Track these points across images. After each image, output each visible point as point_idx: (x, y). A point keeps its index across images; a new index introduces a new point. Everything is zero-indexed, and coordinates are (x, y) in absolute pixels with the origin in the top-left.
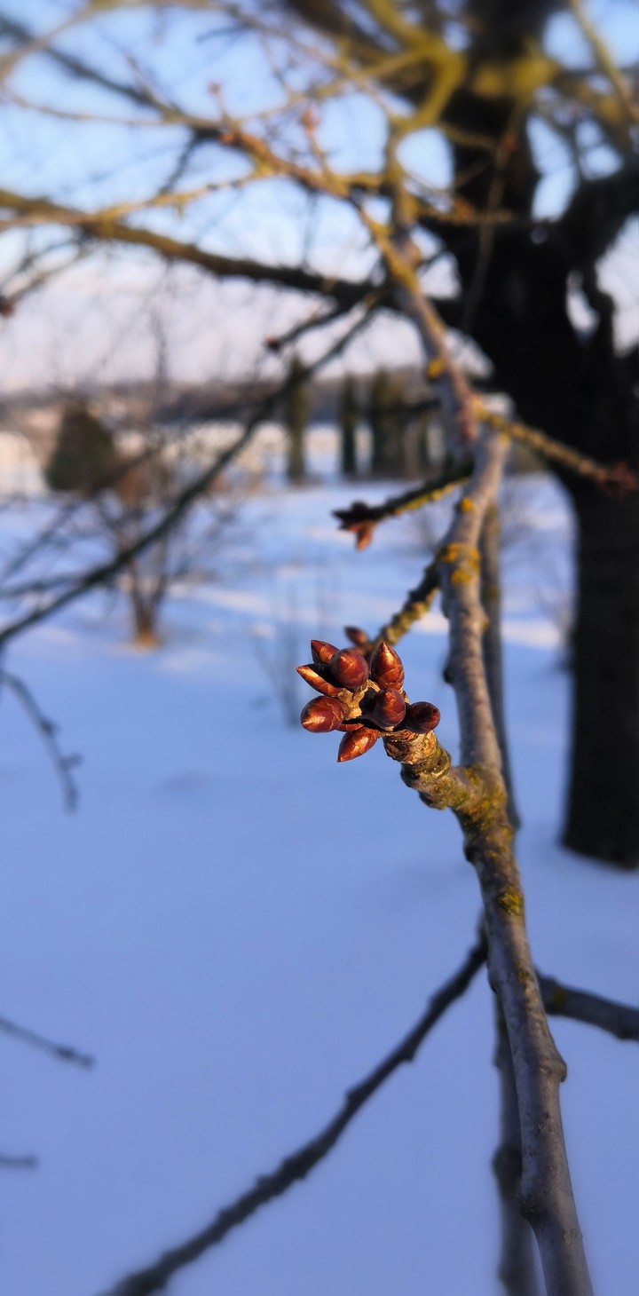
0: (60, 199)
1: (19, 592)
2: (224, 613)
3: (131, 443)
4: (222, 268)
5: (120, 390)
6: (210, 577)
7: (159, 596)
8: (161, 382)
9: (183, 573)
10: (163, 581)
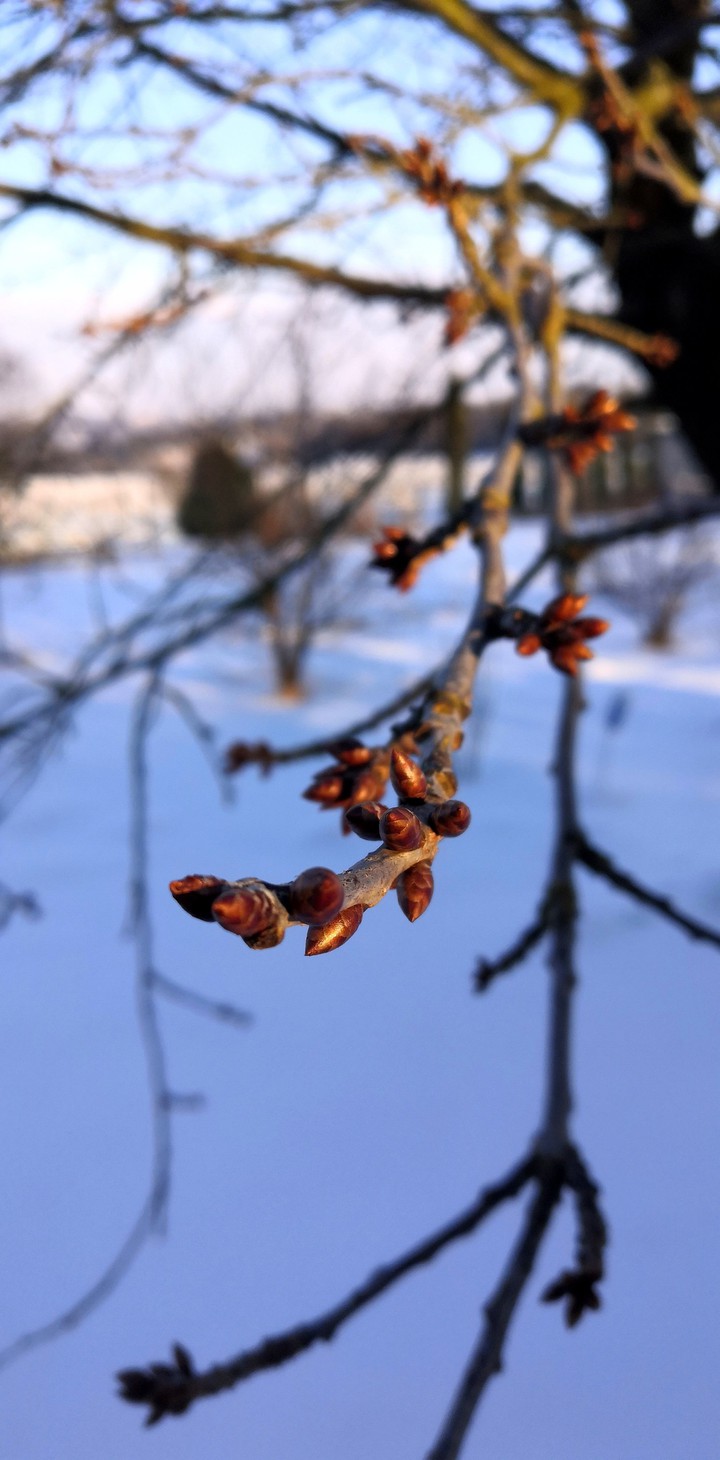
0: (198, 227)
1: (172, 618)
2: (375, 665)
3: (272, 480)
4: (366, 291)
5: (261, 424)
6: (359, 625)
7: (303, 646)
8: (303, 411)
9: (330, 620)
10: (308, 629)
